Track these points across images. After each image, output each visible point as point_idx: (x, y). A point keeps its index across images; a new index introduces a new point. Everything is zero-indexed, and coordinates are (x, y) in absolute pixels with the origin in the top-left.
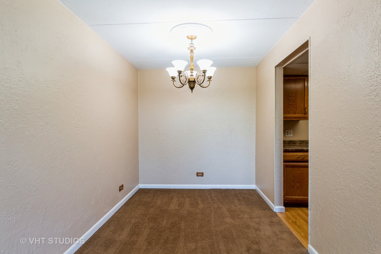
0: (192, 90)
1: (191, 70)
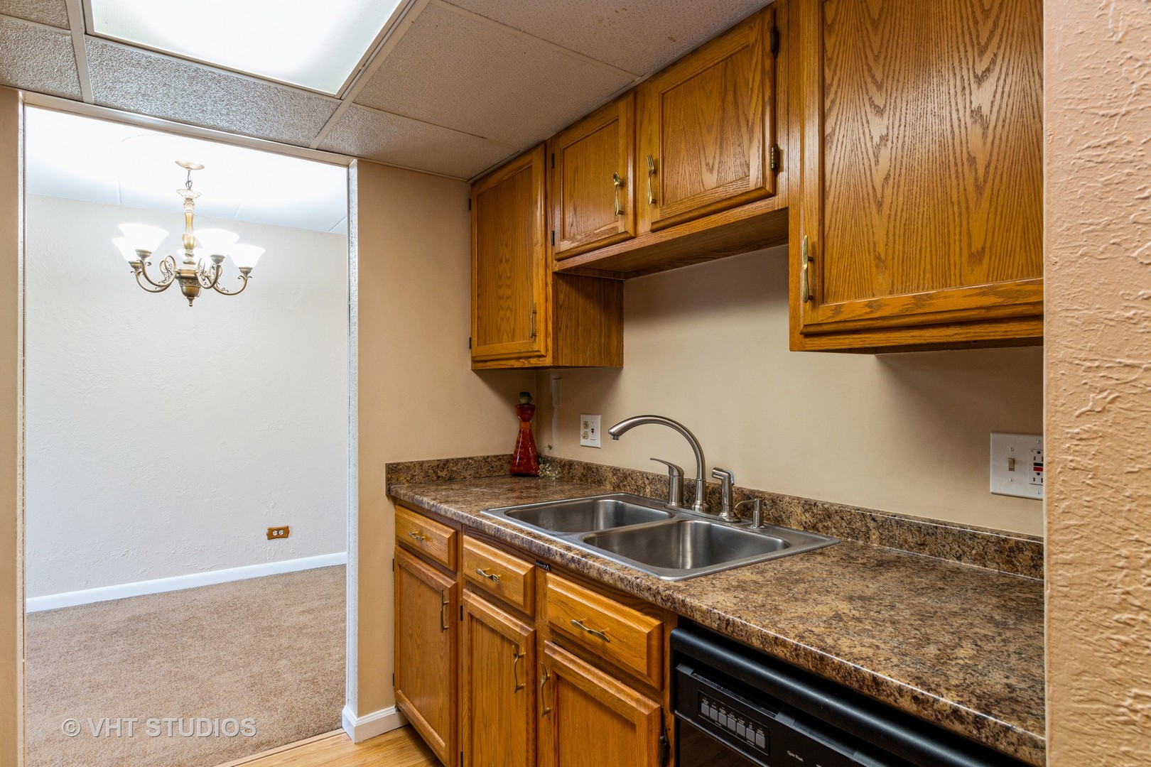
0: (191, 300)
1: (187, 249)
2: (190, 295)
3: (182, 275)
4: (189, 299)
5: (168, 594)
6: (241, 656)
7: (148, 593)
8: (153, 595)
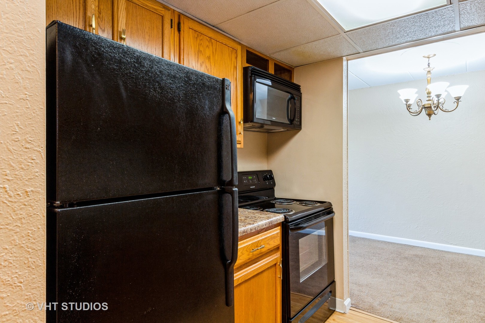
1: (428, 94)
2: (429, 115)
3: (425, 106)
4: (429, 117)
5: (434, 250)
6: (451, 289)
7: (426, 247)
8: (428, 248)
